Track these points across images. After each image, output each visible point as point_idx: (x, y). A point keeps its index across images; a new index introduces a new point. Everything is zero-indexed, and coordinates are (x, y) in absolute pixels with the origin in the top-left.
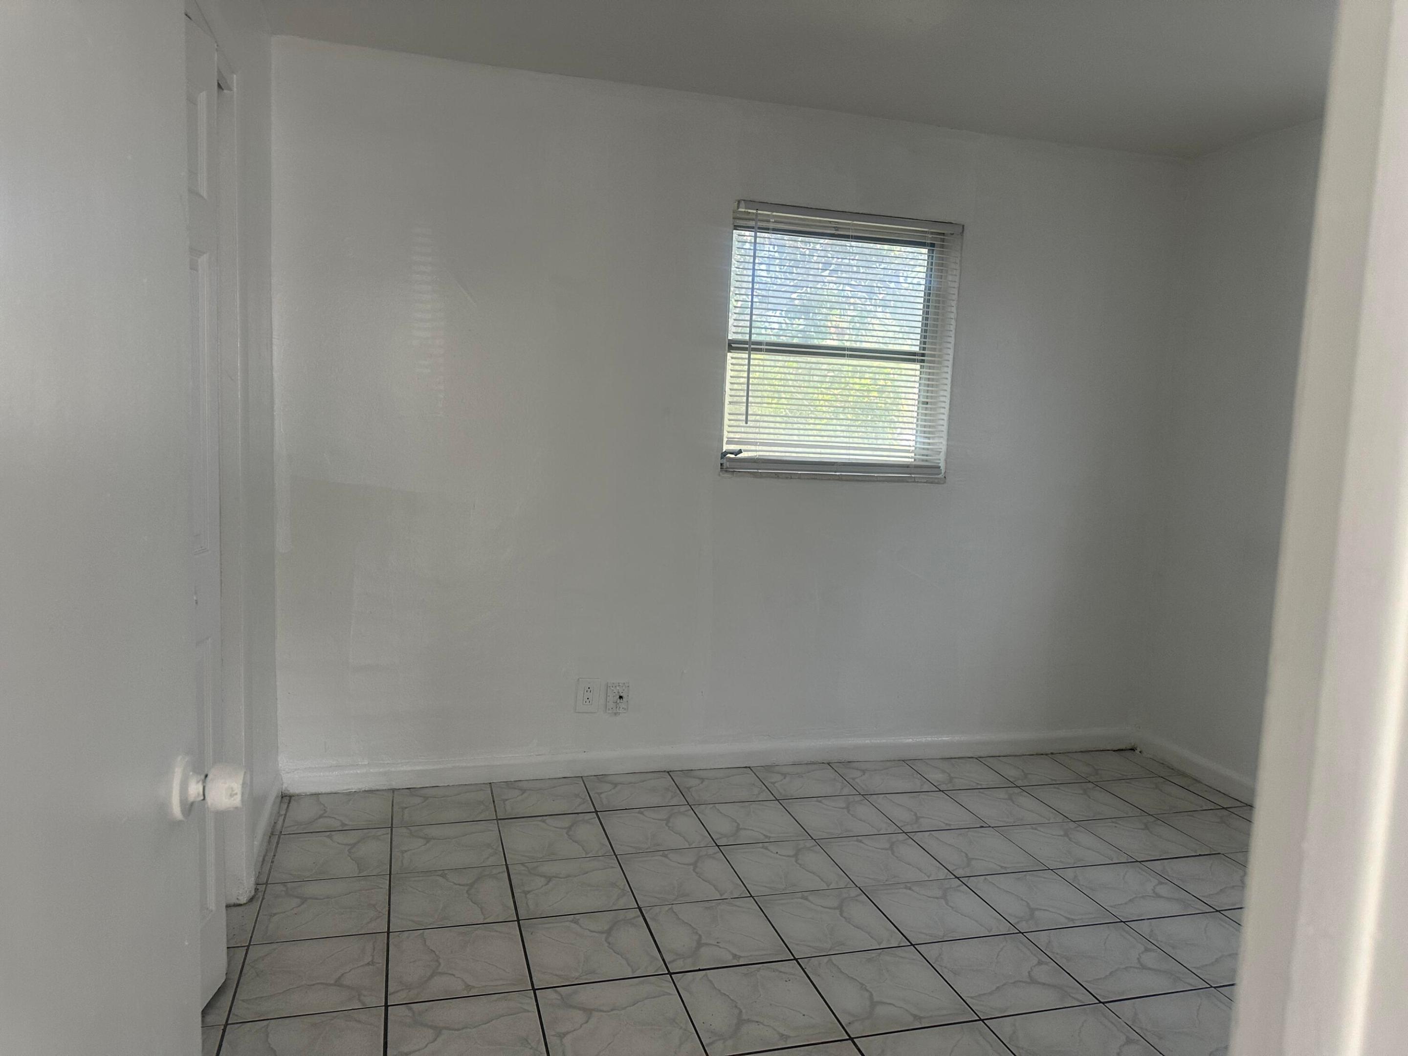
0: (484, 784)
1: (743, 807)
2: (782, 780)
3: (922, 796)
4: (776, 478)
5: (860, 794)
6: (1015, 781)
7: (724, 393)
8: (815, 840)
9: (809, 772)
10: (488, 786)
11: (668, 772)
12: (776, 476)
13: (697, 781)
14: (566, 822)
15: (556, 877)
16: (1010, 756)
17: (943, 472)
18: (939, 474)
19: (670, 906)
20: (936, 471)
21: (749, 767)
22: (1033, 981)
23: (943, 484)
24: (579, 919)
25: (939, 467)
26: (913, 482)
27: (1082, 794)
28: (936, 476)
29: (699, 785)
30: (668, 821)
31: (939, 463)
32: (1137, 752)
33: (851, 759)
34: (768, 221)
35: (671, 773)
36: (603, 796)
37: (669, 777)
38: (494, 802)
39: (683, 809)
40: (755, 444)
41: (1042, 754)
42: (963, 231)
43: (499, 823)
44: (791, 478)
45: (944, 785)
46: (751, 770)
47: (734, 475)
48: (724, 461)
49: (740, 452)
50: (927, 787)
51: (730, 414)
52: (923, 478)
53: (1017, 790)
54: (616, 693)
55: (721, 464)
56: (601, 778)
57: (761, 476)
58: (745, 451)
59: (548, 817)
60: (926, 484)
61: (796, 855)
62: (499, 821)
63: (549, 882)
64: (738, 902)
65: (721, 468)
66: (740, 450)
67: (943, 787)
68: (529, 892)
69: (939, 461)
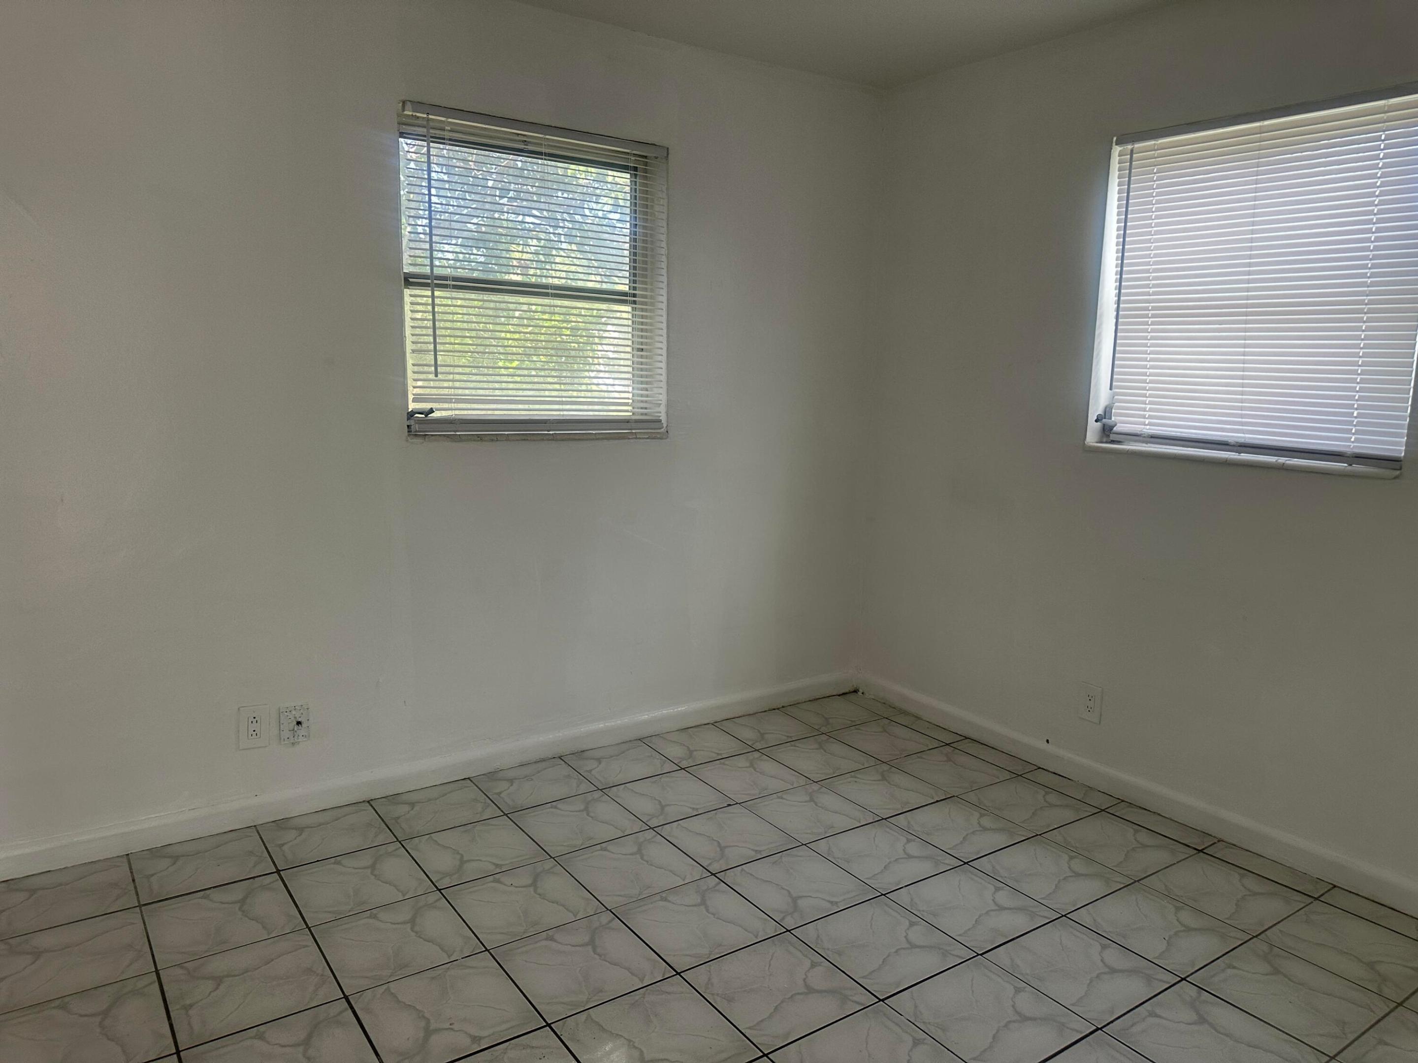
0: (118, 857)
1: (466, 831)
2: (509, 788)
3: (664, 779)
4: (478, 441)
5: (599, 789)
6: (753, 745)
7: (404, 338)
8: (553, 858)
9: (539, 772)
10: (125, 860)
11: (368, 802)
12: (479, 439)
13: (406, 808)
14: (236, 893)
15: (228, 976)
16: (744, 716)
17: (665, 425)
18: (660, 429)
19: (385, 987)
20: (657, 425)
21: (469, 778)
22: (810, 990)
23: (666, 439)
24: (264, 1032)
25: (660, 421)
26: (634, 438)
27: (817, 749)
28: (659, 431)
29: (409, 812)
30: (373, 867)
31: (660, 416)
32: (860, 693)
33: (584, 747)
34: (444, 130)
35: (371, 802)
36: (285, 848)
37: (370, 808)
38: (134, 880)
39: (391, 848)
40: (450, 401)
41: (774, 709)
42: (668, 154)
43: (143, 911)
44: (497, 440)
45: (684, 762)
46: (471, 781)
47: (426, 439)
48: (412, 422)
49: (431, 411)
50: (669, 767)
51: (414, 365)
52: (644, 433)
53: (757, 755)
54: (293, 719)
55: (408, 426)
56: (281, 824)
57: (460, 439)
58: (438, 410)
59: (212, 889)
60: (648, 440)
61: (534, 884)
62: (143, 908)
63: (219, 985)
64: (470, 962)
65: (408, 432)
66: (432, 408)
67: (684, 764)
68: (191, 1006)
69: (660, 415)
